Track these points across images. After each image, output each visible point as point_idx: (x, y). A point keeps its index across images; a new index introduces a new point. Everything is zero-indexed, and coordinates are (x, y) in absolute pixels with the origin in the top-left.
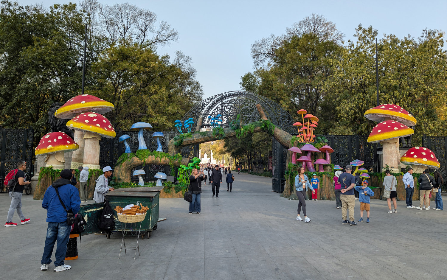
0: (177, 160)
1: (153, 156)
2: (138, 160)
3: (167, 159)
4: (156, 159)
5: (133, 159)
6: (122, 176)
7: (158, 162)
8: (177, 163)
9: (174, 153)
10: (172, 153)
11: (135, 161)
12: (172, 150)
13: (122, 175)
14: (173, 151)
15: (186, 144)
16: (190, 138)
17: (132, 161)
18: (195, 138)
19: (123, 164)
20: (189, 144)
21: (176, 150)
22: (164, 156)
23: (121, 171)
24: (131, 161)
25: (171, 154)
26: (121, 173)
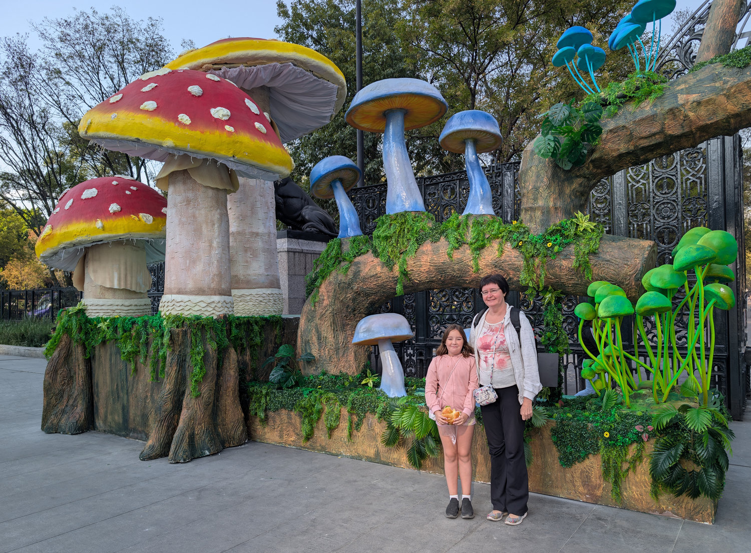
0: (566, 257)
1: (442, 239)
2: (379, 269)
3: (511, 255)
4: (457, 255)
5: (359, 263)
6: (319, 343)
7: (464, 271)
8: (570, 270)
9: (546, 212)
10: (538, 214)
11: (365, 271)
12: (535, 199)
13: (319, 338)
14: (541, 203)
15: (623, 148)
16: (647, 107)
17: (356, 274)
18: (681, 99)
19: (323, 289)
20: (645, 143)
21: (561, 193)
22: (496, 237)
23: (317, 321)
24: (350, 274)
25: (531, 221)
26: (318, 331)
